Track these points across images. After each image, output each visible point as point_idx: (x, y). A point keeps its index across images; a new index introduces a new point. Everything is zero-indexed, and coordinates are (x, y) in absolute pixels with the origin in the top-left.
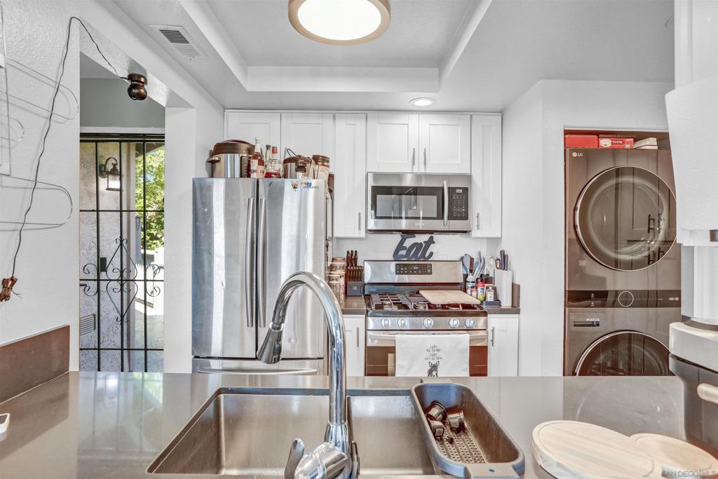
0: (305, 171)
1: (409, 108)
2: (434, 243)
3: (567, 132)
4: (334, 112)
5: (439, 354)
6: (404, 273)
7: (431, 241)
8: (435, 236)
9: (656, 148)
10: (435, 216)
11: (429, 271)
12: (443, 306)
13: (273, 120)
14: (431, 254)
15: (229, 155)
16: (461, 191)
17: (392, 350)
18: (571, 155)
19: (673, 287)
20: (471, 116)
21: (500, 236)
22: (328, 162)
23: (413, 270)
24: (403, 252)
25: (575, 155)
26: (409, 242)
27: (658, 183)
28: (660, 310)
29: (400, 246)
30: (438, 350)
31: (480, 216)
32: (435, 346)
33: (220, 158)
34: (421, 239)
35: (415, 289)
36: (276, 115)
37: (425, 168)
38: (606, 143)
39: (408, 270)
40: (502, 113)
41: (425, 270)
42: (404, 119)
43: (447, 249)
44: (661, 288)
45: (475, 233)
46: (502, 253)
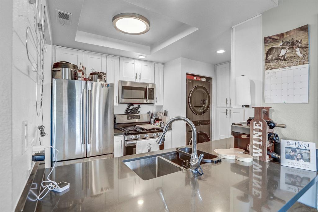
0: (101, 79)
1: (136, 58)
2: (140, 107)
3: (187, 74)
4: (107, 55)
5: (151, 146)
6: (130, 119)
7: (139, 107)
8: (141, 105)
9: (205, 81)
10: (144, 98)
11: (139, 118)
12: (149, 130)
13: (80, 54)
14: (139, 112)
15: (63, 68)
16: (152, 89)
17: (135, 147)
18: (188, 81)
19: (207, 119)
20: (155, 64)
21: (162, 105)
22: (105, 75)
23: (133, 118)
24: (129, 111)
25: (189, 81)
26: (131, 107)
27: (206, 90)
28: (204, 125)
29: (128, 109)
30: (150, 145)
31: (157, 98)
32: (149, 143)
33: (60, 69)
34: (136, 106)
35: (134, 125)
36: (81, 52)
37: (140, 81)
38: (195, 78)
39: (132, 118)
40: (164, 64)
41: (138, 117)
42: (133, 61)
43: (144, 110)
44: (204, 119)
45: (156, 104)
46: (165, 111)
